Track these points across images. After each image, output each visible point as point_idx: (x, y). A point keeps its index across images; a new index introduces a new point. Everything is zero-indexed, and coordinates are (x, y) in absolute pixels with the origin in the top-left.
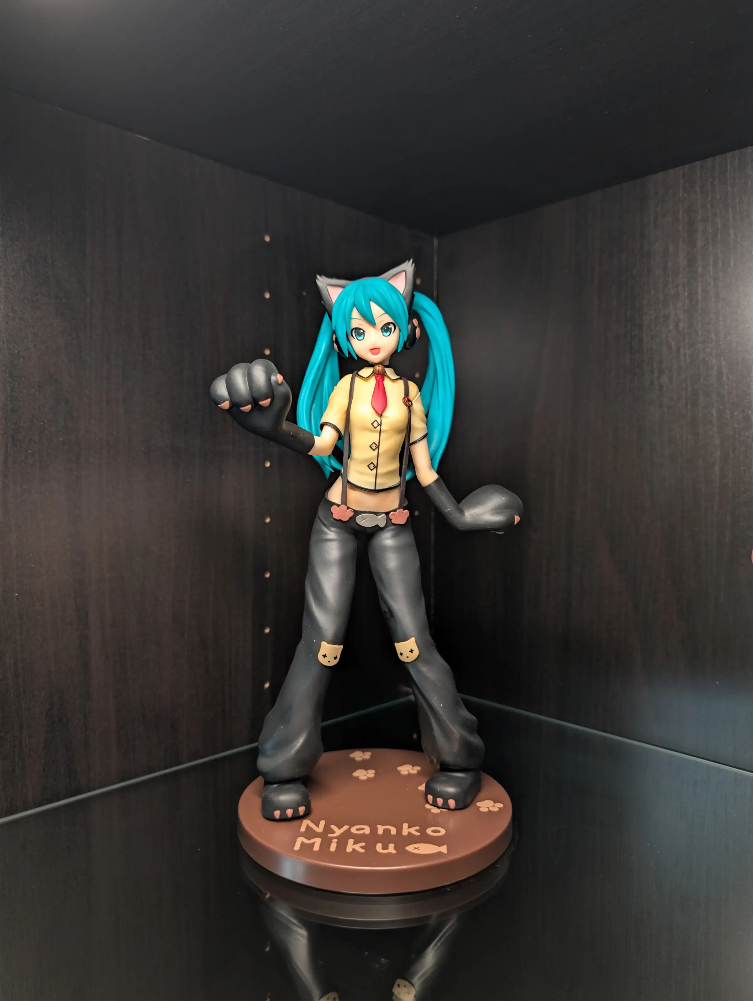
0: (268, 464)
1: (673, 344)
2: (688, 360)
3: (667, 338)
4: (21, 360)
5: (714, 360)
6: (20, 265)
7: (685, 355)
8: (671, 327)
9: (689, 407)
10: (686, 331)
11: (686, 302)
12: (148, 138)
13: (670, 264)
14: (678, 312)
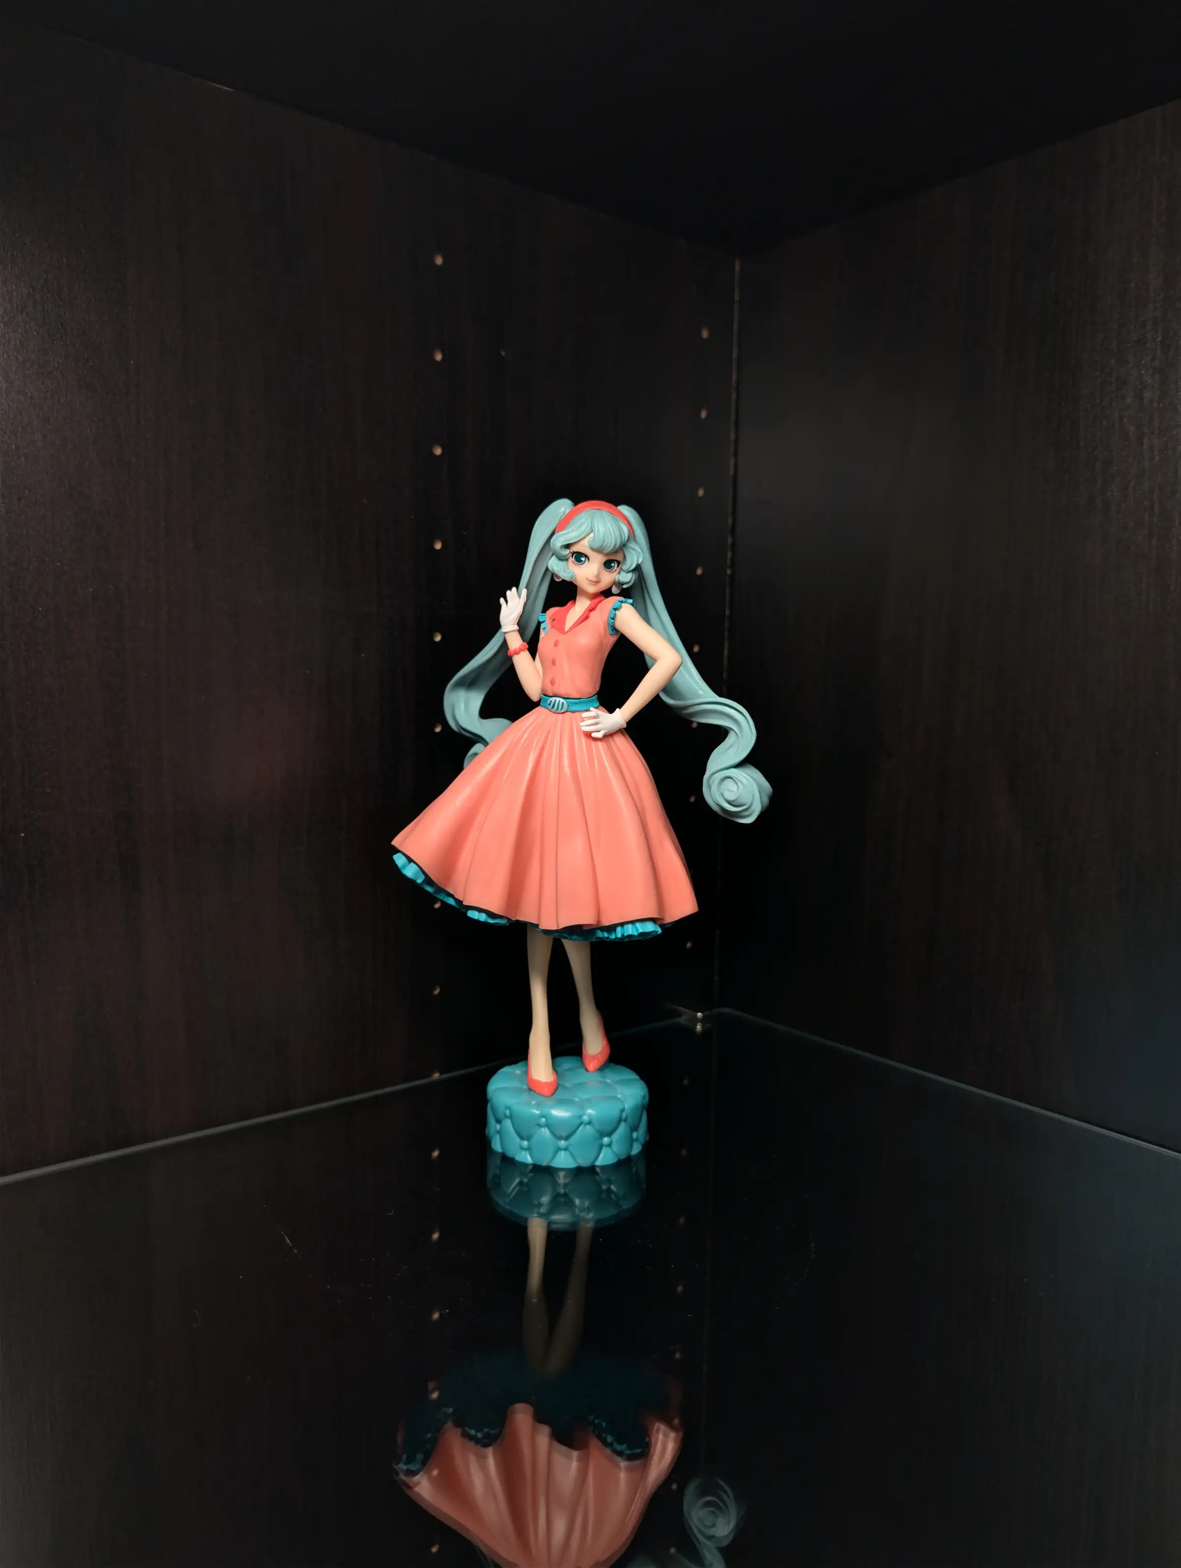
0: (438, 638)
1: (1132, 428)
2: (1157, 458)
3: (1121, 418)
4: (23, 459)
6: (17, 306)
7: (1151, 449)
8: (1129, 400)
9: (1154, 541)
10: (1155, 405)
11: (1159, 352)
12: (230, 88)
13: (1133, 285)
14: (1143, 372)
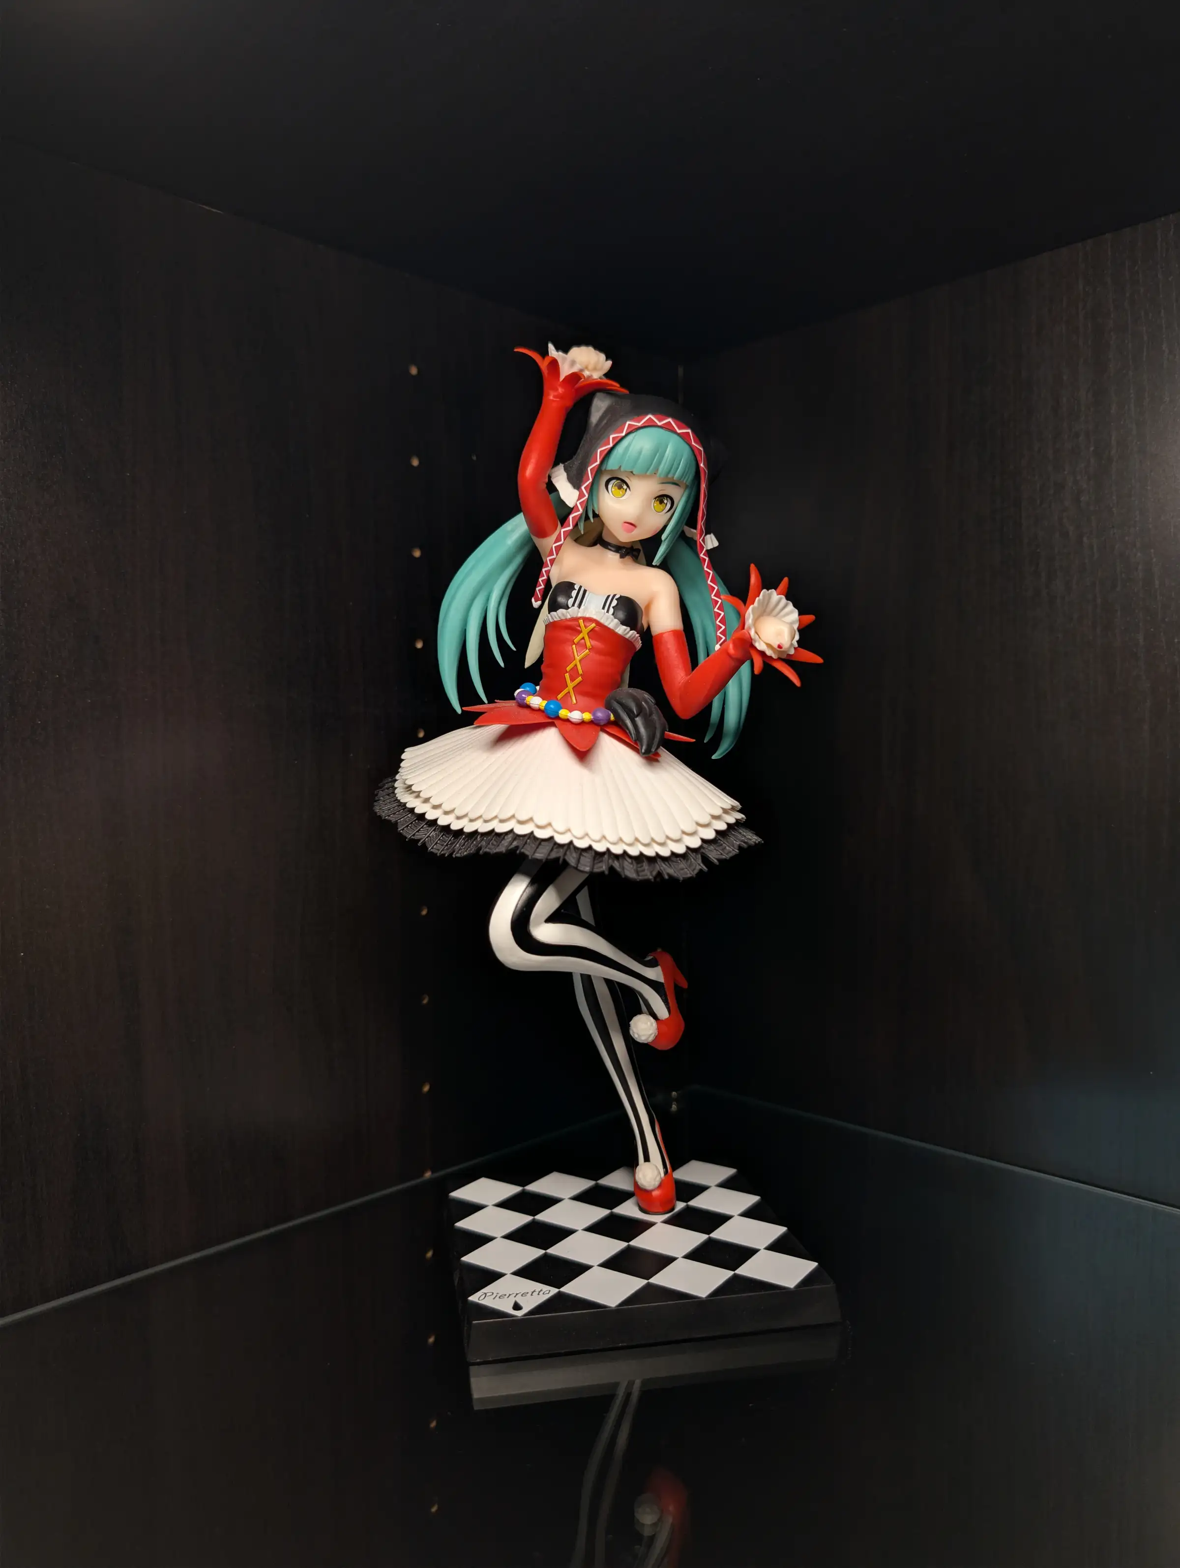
5: (1139, 554)
